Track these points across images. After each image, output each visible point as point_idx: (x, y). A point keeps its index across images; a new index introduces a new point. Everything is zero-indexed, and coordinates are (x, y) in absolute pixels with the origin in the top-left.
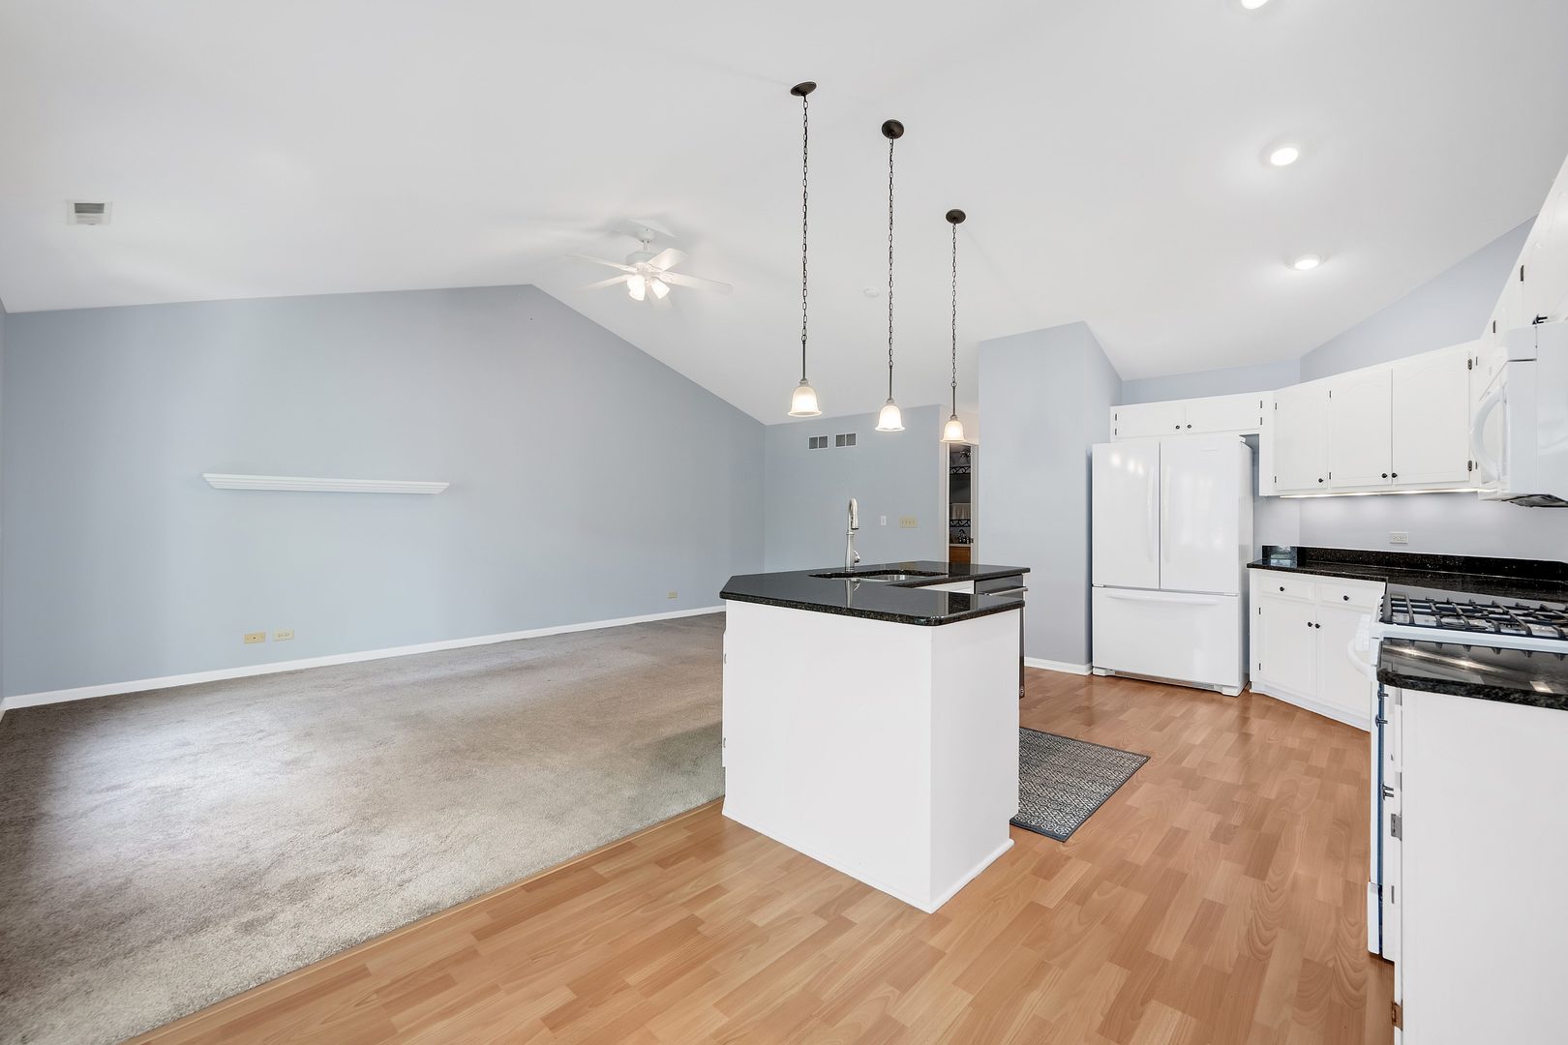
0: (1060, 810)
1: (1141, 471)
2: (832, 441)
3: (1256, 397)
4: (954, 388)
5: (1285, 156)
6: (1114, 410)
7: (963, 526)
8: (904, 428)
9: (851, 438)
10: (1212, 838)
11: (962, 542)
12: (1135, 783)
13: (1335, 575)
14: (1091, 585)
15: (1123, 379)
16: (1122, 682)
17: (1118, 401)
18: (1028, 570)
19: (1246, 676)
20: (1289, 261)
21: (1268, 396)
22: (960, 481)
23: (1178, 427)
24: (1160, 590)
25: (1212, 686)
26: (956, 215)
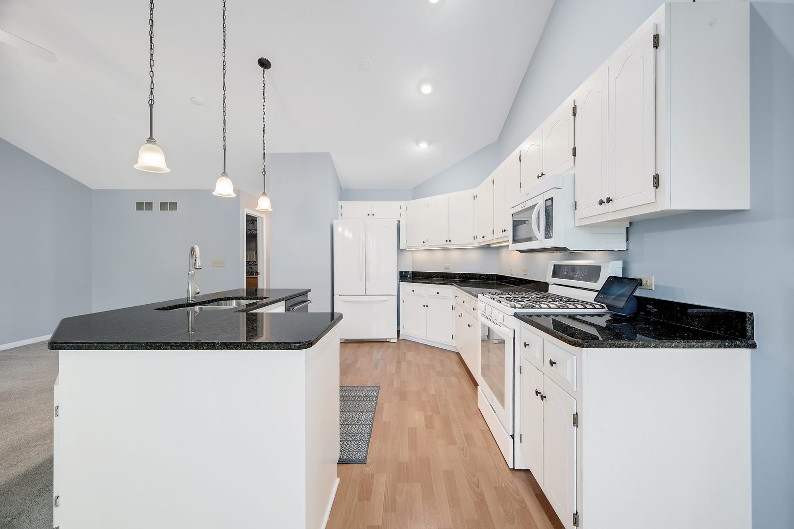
0: (354, 440)
1: (351, 236)
2: (156, 206)
3: (397, 204)
4: (264, 175)
5: (427, 89)
6: (340, 203)
7: (251, 265)
8: (235, 195)
9: (173, 206)
10: (427, 428)
11: (251, 275)
12: (381, 405)
13: (434, 284)
14: (333, 296)
15: (343, 188)
16: (349, 345)
17: (341, 199)
18: (310, 291)
19: (398, 332)
20: (417, 143)
21: (403, 204)
22: (252, 237)
23: (368, 215)
24: (365, 295)
25: (386, 339)
26: (264, 62)
